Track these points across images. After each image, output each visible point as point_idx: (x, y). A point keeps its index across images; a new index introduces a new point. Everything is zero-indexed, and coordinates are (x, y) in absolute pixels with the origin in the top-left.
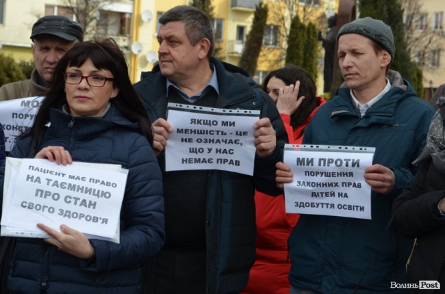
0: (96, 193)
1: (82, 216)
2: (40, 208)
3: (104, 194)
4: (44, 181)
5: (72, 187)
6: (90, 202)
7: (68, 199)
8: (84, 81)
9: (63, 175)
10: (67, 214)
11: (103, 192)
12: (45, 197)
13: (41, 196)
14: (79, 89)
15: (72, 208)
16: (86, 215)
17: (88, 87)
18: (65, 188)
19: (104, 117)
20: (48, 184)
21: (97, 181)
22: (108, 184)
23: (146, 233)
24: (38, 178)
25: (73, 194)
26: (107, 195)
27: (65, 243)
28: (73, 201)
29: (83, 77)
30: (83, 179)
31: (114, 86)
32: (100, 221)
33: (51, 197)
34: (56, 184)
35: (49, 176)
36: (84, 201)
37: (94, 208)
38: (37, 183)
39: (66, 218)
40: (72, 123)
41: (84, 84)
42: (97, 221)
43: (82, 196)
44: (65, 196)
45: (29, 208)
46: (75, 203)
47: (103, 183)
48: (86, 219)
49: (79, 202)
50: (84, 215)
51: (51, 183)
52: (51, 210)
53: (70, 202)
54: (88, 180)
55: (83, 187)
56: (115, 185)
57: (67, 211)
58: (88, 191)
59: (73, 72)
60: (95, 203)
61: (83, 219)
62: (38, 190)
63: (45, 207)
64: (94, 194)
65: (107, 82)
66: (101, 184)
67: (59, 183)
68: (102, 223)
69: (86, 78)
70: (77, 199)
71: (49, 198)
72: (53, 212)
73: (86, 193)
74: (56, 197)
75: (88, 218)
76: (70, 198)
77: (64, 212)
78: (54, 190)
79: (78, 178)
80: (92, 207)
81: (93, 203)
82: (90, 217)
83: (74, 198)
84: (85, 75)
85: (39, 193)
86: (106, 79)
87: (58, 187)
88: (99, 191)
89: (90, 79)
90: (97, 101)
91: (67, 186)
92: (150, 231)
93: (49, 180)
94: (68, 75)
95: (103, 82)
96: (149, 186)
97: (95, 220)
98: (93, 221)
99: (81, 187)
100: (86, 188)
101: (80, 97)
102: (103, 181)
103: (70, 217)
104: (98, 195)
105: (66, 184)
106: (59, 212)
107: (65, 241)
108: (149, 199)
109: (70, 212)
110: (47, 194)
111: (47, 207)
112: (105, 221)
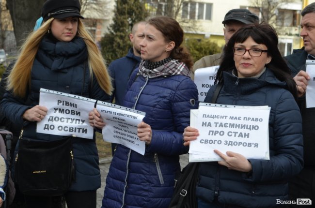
0: (249, 127)
1: (240, 143)
2: (212, 142)
3: (254, 127)
4: (213, 125)
5: (232, 126)
6: (245, 134)
7: (230, 134)
8: (247, 53)
9: (226, 117)
10: (231, 144)
11: (253, 126)
12: (215, 135)
13: (212, 135)
14: (244, 58)
15: (233, 139)
16: (243, 143)
17: (250, 57)
18: (227, 126)
19: (259, 78)
20: (216, 126)
21: (249, 119)
22: (257, 120)
23: (290, 159)
24: (209, 123)
25: (233, 130)
26: (256, 128)
27: (230, 164)
28: (233, 134)
29: (246, 50)
30: (239, 118)
31: (268, 56)
32: (253, 146)
33: (219, 134)
34: (221, 125)
35: (216, 120)
36: (241, 133)
37: (248, 137)
38: (209, 127)
39: (230, 146)
40: (237, 83)
41: (247, 55)
42: (251, 146)
43: (239, 130)
44: (228, 132)
45: (205, 143)
46: (235, 136)
47: (253, 119)
48: (243, 145)
49: (237, 135)
50: (241, 143)
51: (218, 125)
52: (219, 142)
53: (231, 135)
54: (242, 119)
55: (239, 125)
56: (261, 120)
57: (230, 142)
58: (243, 127)
59: (239, 47)
60: (248, 134)
61: (241, 145)
62: (210, 131)
63: (215, 141)
64: (247, 128)
65: (263, 53)
66: (252, 120)
67: (223, 124)
68: (255, 147)
69: (249, 50)
70: (236, 133)
71: (218, 135)
72: (221, 143)
73: (241, 128)
74: (222, 133)
75: (245, 144)
76: (231, 132)
77: (228, 143)
78: (220, 129)
79: (236, 118)
80: (246, 137)
81: (247, 134)
82: (246, 143)
83: (234, 132)
84: (248, 49)
85: (211, 133)
86: (262, 51)
87: (222, 127)
88: (250, 126)
89: (251, 52)
90: (256, 66)
91: (228, 125)
92: (293, 158)
93: (216, 123)
94: (236, 49)
95: (260, 53)
96: (291, 127)
97: (250, 145)
98: (248, 146)
99: (238, 125)
100: (242, 125)
101: (245, 64)
102: (253, 118)
103: (232, 145)
104: (250, 129)
105: (227, 124)
106: (225, 142)
107: (230, 162)
108: (291, 137)
109: (232, 142)
110: (216, 132)
111: (216, 141)
112: (256, 145)
